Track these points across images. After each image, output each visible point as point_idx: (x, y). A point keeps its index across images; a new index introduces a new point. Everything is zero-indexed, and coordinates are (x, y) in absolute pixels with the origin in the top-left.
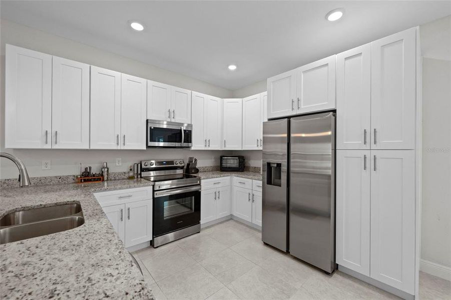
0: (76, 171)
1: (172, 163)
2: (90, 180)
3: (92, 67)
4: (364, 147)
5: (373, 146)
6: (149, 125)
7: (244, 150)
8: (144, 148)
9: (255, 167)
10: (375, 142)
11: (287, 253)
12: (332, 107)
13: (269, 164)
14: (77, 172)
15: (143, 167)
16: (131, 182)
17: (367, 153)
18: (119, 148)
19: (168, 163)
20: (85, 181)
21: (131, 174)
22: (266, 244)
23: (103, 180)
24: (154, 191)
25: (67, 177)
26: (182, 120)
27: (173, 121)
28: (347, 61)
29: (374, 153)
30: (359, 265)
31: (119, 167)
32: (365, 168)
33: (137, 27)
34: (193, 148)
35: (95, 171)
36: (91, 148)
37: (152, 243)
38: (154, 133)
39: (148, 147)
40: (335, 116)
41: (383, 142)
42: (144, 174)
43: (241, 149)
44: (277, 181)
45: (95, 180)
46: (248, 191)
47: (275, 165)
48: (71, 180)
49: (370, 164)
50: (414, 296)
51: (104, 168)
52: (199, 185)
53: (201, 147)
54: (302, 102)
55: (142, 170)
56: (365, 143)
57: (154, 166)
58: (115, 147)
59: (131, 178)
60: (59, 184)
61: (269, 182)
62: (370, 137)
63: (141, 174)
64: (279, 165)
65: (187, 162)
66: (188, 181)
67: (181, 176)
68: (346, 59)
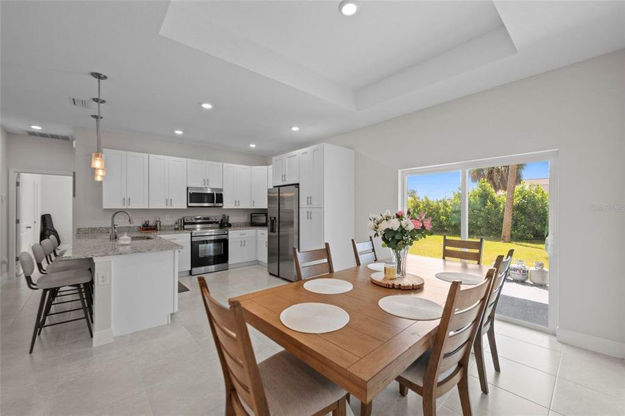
0: (138, 223)
1: (208, 219)
2: (148, 230)
3: (150, 155)
4: (307, 206)
5: (310, 206)
6: (189, 191)
8: (186, 207)
10: (311, 204)
11: (278, 276)
12: (298, 182)
13: (270, 218)
14: (140, 224)
15: (185, 221)
16: (177, 232)
17: (308, 210)
18: (168, 208)
19: (204, 219)
20: (145, 230)
21: (177, 227)
22: (271, 274)
23: (157, 230)
24: (192, 237)
25: (134, 227)
27: (207, 186)
31: (168, 221)
32: (308, 219)
34: (224, 207)
35: (151, 223)
36: (150, 208)
37: (191, 272)
38: (193, 197)
39: (188, 207)
40: (299, 187)
41: (314, 203)
42: (186, 227)
44: (274, 229)
45: (151, 229)
47: (273, 219)
48: (136, 229)
49: (309, 216)
51: (157, 221)
52: (227, 234)
53: (233, 206)
54: (287, 176)
55: (185, 224)
56: (308, 204)
57: (194, 221)
58: (164, 207)
59: (176, 229)
61: (272, 231)
63: (183, 226)
64: (275, 218)
65: (221, 218)
66: (221, 231)
68: (303, 153)
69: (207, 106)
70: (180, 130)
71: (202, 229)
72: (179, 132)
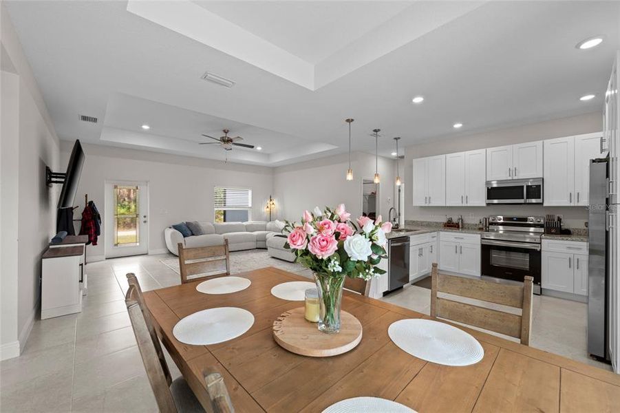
0: (444, 220)
1: (526, 220)
3: (447, 155)
6: (489, 185)
8: (485, 205)
15: (490, 221)
19: (519, 219)
20: (448, 226)
21: (481, 226)
23: (458, 227)
24: (481, 239)
26: (526, 173)
27: (515, 178)
31: (472, 220)
34: (545, 205)
35: (455, 220)
36: (447, 205)
38: (492, 193)
39: (489, 204)
42: (491, 227)
45: (454, 227)
48: (442, 225)
55: (491, 224)
57: (502, 221)
59: (480, 229)
63: (489, 227)
69: (418, 100)
70: (458, 122)
71: (506, 231)
72: (458, 126)
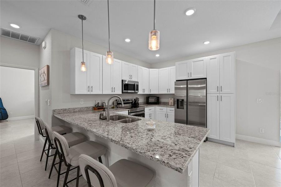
1: (128, 100)
2: (100, 109)
3: (103, 56)
4: (217, 92)
5: (221, 92)
6: (124, 82)
7: (159, 94)
9: (164, 102)
10: (221, 91)
12: (205, 77)
13: (178, 100)
15: (118, 102)
17: (218, 95)
18: (112, 93)
20: (98, 109)
21: (113, 106)
24: (129, 113)
25: (90, 107)
27: (131, 80)
28: (211, 60)
29: (221, 95)
30: (215, 136)
32: (218, 100)
33: (128, 40)
35: (100, 104)
36: (103, 93)
39: (122, 92)
40: (206, 80)
41: (224, 91)
43: (158, 93)
44: (181, 107)
46: (165, 113)
47: (181, 100)
48: (91, 109)
49: (220, 99)
50: (234, 143)
51: (103, 103)
52: (144, 110)
54: (192, 74)
56: (218, 91)
59: (113, 108)
60: (87, 111)
61: (178, 108)
62: (220, 89)
63: (117, 106)
64: (183, 100)
67: (130, 107)
